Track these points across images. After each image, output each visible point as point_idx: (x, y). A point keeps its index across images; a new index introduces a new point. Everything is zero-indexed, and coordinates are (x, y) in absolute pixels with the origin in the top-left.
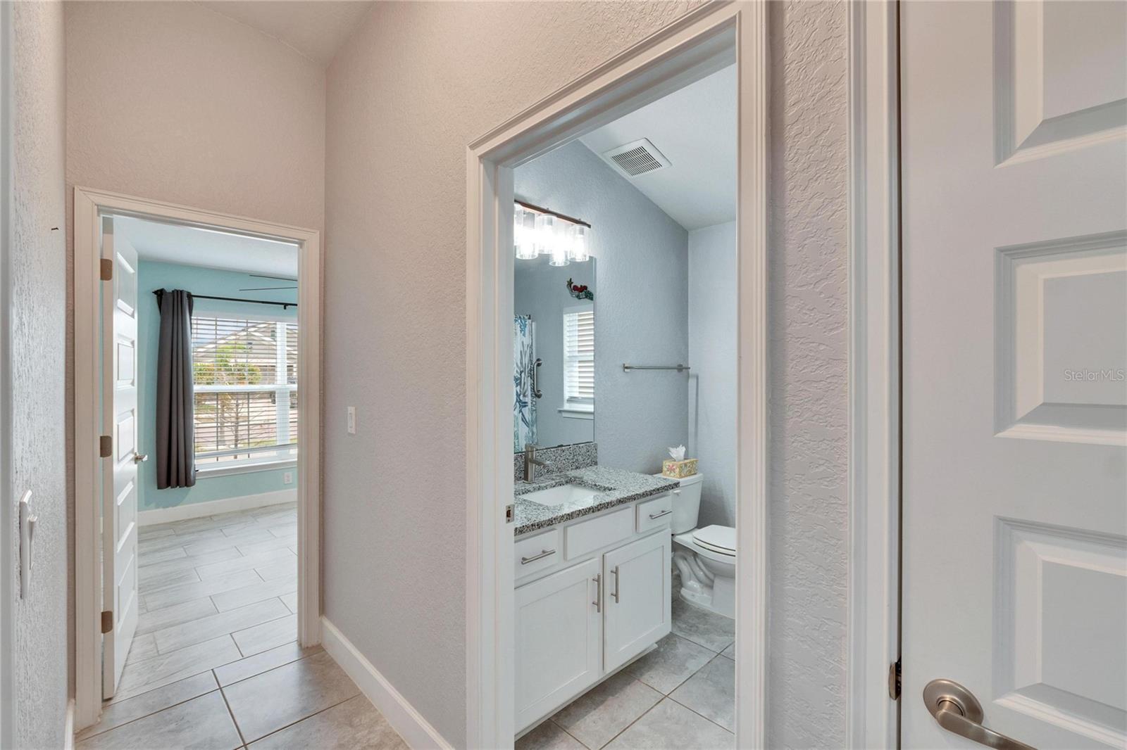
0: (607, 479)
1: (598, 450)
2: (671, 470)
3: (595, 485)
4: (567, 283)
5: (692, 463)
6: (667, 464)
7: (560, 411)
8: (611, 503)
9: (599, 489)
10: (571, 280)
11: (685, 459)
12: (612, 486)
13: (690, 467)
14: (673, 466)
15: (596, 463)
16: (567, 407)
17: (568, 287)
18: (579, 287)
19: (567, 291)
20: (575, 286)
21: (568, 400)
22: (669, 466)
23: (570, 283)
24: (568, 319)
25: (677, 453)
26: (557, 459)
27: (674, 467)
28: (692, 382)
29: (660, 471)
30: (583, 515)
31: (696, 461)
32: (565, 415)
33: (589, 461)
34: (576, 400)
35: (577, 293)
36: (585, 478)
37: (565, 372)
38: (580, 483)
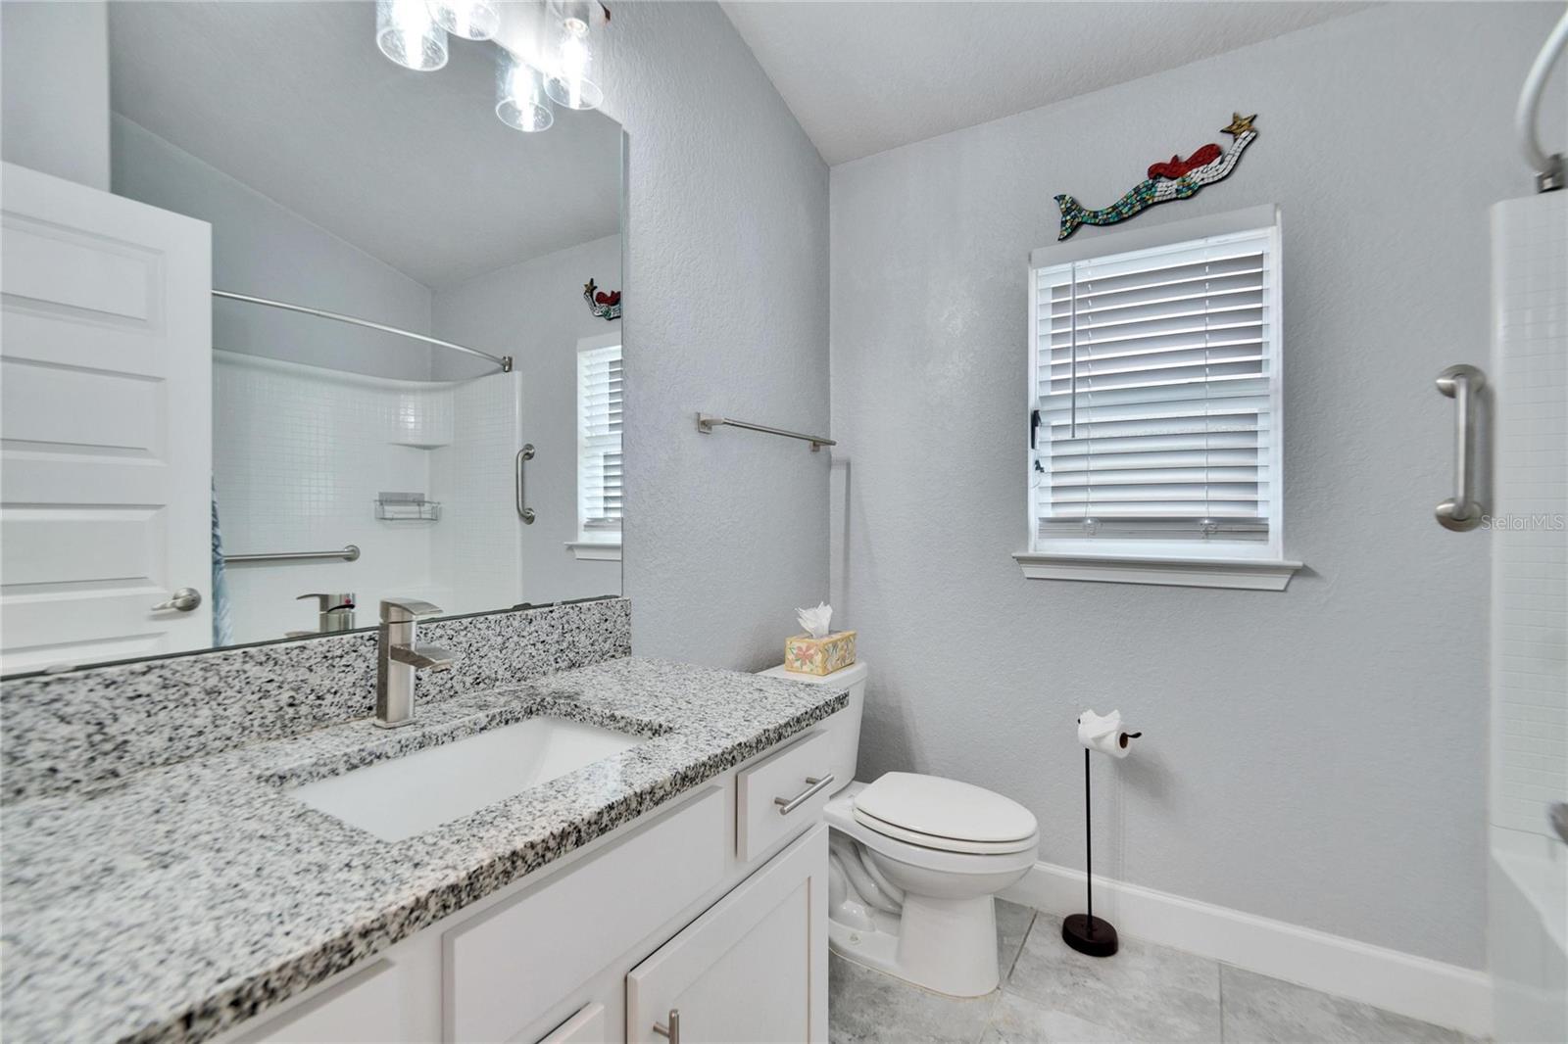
0: (652, 695)
1: (633, 617)
2: (804, 657)
3: (613, 717)
4: (585, 289)
5: (847, 640)
6: (796, 644)
7: (571, 548)
8: (652, 792)
9: (623, 729)
10: (592, 280)
11: (831, 632)
12: (661, 720)
13: (841, 652)
14: (808, 648)
15: (627, 651)
16: (585, 537)
17: (586, 298)
18: (609, 295)
19: (583, 305)
20: (599, 294)
21: (586, 526)
22: (800, 649)
23: (591, 288)
24: (588, 363)
25: (818, 618)
26: (511, 645)
27: (812, 652)
28: (837, 477)
29: (778, 660)
30: (530, 869)
31: (854, 635)
32: (579, 554)
33: (607, 646)
34: (601, 524)
35: (604, 307)
36: (588, 695)
37: (581, 469)
38: (570, 710)
